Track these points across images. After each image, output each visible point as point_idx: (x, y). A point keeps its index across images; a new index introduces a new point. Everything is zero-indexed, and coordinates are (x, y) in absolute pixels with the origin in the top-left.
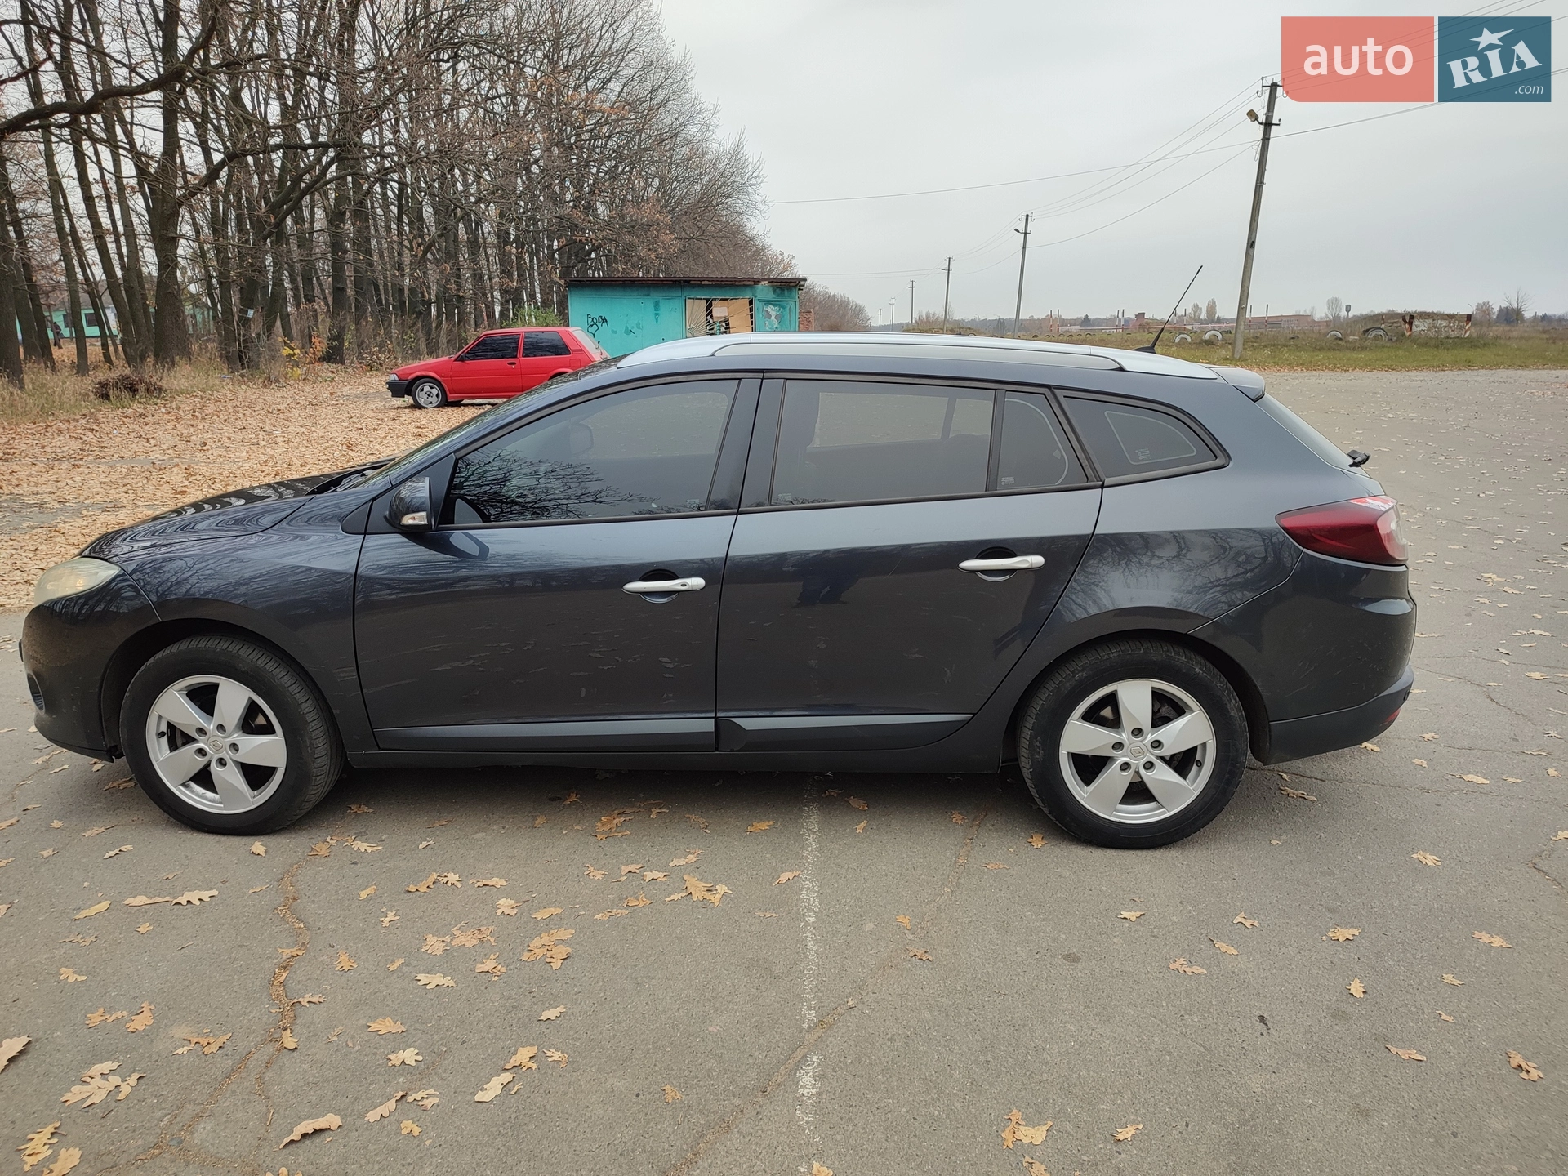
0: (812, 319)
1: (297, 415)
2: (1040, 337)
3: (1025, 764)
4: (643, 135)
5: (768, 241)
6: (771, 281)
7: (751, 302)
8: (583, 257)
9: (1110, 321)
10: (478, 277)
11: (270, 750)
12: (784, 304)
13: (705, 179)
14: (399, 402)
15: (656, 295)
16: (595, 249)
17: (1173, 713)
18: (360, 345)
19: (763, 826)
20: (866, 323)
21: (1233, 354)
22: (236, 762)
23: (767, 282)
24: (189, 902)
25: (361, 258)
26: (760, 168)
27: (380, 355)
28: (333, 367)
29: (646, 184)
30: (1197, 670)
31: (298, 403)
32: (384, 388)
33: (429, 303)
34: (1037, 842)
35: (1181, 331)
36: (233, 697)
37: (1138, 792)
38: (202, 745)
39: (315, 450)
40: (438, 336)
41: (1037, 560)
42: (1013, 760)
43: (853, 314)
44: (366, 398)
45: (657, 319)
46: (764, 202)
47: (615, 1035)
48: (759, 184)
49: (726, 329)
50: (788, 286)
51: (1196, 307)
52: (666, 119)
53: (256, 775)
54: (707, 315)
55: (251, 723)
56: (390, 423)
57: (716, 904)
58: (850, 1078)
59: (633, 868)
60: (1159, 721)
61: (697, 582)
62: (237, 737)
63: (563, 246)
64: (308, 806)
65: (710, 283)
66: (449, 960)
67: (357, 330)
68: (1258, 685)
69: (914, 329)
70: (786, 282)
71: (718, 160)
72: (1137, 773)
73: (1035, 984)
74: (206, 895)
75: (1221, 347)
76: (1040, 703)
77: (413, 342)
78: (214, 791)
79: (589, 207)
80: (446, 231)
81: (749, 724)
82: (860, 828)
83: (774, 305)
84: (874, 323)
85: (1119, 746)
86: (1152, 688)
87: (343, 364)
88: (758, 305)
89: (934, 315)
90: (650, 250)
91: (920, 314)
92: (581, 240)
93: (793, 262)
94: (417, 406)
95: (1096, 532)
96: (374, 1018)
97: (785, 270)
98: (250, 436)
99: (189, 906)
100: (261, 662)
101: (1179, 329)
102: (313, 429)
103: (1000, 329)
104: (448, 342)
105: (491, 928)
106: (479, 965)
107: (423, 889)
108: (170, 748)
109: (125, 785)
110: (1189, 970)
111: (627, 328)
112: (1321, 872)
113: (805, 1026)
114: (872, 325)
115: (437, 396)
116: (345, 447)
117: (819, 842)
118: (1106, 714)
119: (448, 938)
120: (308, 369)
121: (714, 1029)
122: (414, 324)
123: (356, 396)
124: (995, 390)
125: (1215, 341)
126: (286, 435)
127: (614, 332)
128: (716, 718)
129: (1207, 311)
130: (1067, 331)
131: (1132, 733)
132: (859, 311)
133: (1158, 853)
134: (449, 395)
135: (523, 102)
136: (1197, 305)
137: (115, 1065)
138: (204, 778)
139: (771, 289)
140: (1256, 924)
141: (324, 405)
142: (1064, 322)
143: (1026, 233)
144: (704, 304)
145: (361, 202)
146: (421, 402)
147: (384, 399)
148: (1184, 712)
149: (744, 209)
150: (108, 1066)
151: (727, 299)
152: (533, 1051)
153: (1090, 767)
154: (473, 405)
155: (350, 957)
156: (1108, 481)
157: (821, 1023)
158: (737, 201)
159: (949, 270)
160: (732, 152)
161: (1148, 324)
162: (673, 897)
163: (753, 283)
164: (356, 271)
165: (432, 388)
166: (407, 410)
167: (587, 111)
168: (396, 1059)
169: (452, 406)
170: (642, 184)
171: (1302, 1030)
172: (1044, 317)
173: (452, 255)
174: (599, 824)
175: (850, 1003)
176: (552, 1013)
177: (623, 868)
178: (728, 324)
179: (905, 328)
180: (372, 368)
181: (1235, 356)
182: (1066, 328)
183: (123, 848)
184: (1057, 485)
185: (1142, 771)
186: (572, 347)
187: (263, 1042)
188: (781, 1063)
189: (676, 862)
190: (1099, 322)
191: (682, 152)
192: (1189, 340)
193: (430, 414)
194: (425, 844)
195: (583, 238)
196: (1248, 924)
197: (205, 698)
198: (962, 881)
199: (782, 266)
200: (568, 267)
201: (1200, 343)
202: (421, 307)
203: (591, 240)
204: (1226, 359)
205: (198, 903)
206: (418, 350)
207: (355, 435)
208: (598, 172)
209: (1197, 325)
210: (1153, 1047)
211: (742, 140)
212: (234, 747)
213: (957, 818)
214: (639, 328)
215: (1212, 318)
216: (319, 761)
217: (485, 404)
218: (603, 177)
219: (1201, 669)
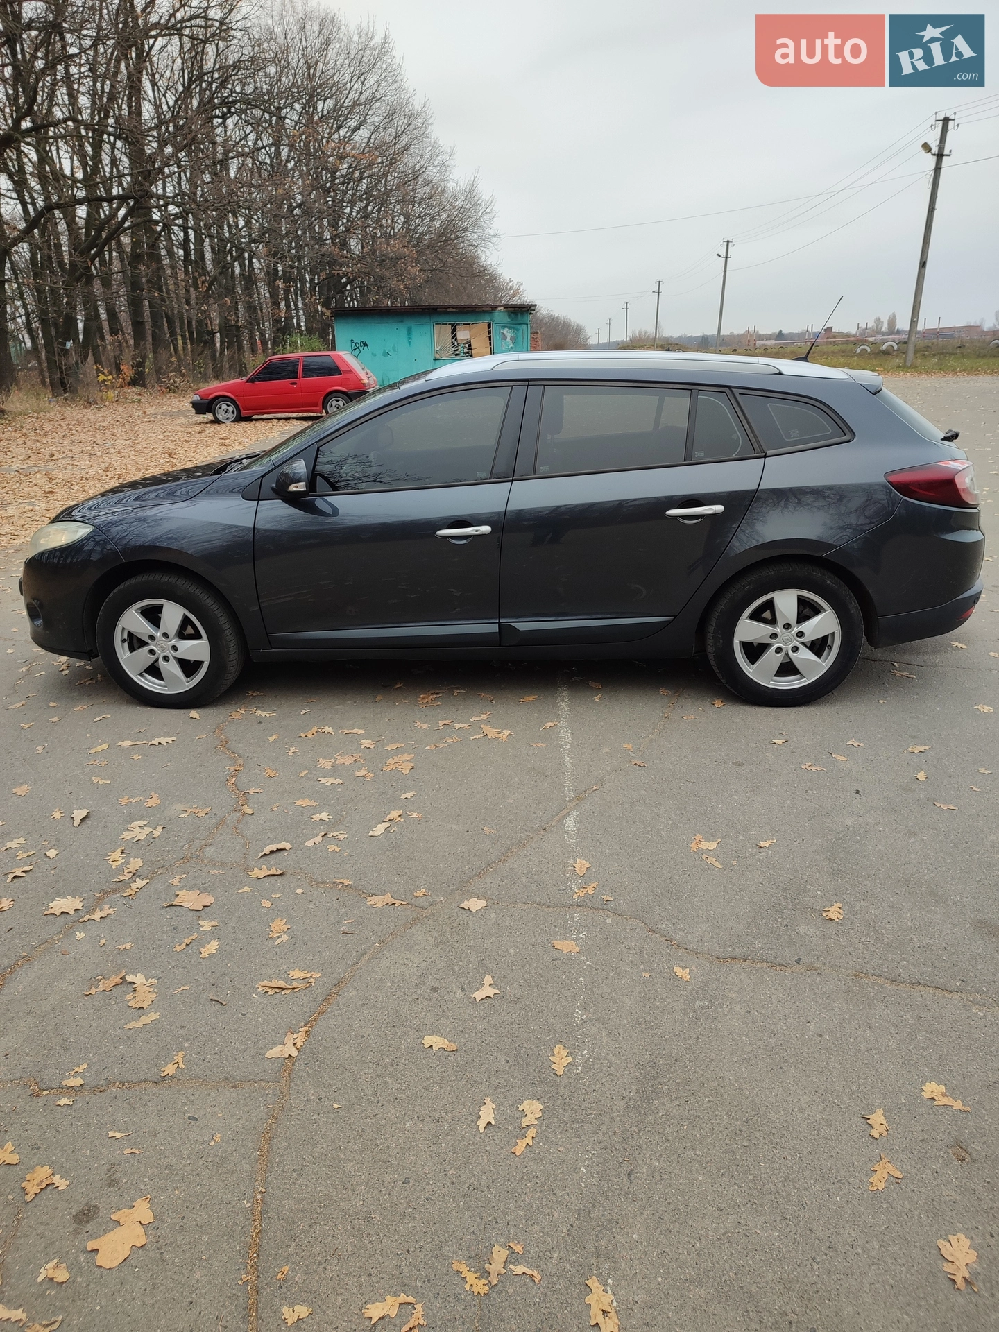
0: (539, 339)
1: (119, 430)
2: (739, 351)
3: (710, 650)
4: (389, 178)
5: (500, 270)
6: (506, 306)
7: (489, 326)
8: (341, 290)
9: (800, 336)
10: (252, 309)
11: (198, 649)
12: (518, 327)
13: (444, 216)
14: (201, 418)
15: (409, 322)
16: (350, 282)
17: (812, 613)
18: (158, 371)
19: (531, 698)
20: (586, 341)
21: (905, 362)
22: (175, 658)
23: (502, 308)
24: (160, 743)
25: (157, 295)
26: (492, 204)
27: (176, 379)
28: (137, 390)
29: (392, 221)
30: (828, 582)
31: (117, 421)
32: (188, 406)
33: (213, 334)
34: (718, 704)
35: (863, 342)
36: (173, 614)
37: (787, 669)
38: (152, 647)
39: (144, 459)
40: (222, 362)
41: (719, 508)
42: (702, 650)
43: (575, 333)
44: (171, 416)
45: (410, 343)
46: (496, 235)
47: (449, 805)
48: (492, 219)
49: (468, 349)
50: (521, 311)
51: (878, 321)
52: (410, 160)
53: (189, 667)
54: (452, 338)
55: (185, 631)
56: (198, 436)
57: (504, 740)
58: (597, 822)
59: (447, 722)
60: (802, 618)
61: (486, 529)
62: (175, 642)
63: (324, 280)
64: (224, 688)
65: (454, 310)
66: (336, 771)
67: (155, 358)
68: (870, 591)
69: (628, 346)
70: (519, 308)
71: (456, 198)
72: (787, 654)
73: (713, 777)
74: (170, 740)
75: (897, 356)
76: (720, 608)
77: (202, 367)
78: (162, 679)
79: (345, 245)
80: (224, 268)
81: (523, 626)
82: (597, 699)
83: (509, 328)
84: (593, 341)
85: (774, 636)
86: (798, 595)
87: (146, 387)
88: (495, 328)
89: (646, 333)
90: (398, 281)
91: (634, 334)
92: (338, 274)
93: (522, 288)
94: (216, 421)
95: (760, 488)
96: (298, 799)
97: (514, 295)
98: (87, 448)
99: (160, 746)
100: (192, 589)
101: (862, 341)
102: (136, 441)
103: (703, 344)
104: (231, 367)
105: (360, 755)
106: (356, 773)
107: (309, 736)
108: (130, 650)
109: (90, 682)
110: (814, 769)
111: (384, 351)
112: (910, 717)
113: (567, 799)
114: (592, 343)
115: (233, 412)
116: (166, 455)
117: (569, 707)
118: (766, 614)
119: (333, 760)
120: (119, 393)
121: (510, 801)
122: (203, 352)
123: (163, 414)
124: (691, 390)
125: (891, 351)
126: (116, 447)
127: (374, 355)
128: (499, 623)
129: (888, 324)
130: (763, 345)
131: (784, 627)
132: (579, 331)
133: (800, 709)
134: (243, 412)
135: (285, 152)
136: (879, 319)
137: (145, 823)
138: (154, 671)
139: (506, 314)
140: (862, 745)
141: (139, 422)
142: (761, 337)
143: (727, 258)
144: (449, 328)
145: (153, 245)
146: (220, 417)
147: (186, 416)
148: (820, 612)
149: (479, 242)
150: (141, 823)
151: (469, 324)
152: (400, 812)
153: (754, 651)
154: (262, 419)
155: (273, 770)
156: (769, 453)
157: (577, 797)
158: (472, 235)
159: (659, 293)
160: (468, 190)
161: (835, 337)
162: (475, 737)
163: (491, 309)
164: (151, 306)
165: (228, 405)
166: (209, 425)
167: (341, 157)
168: (317, 817)
169: (245, 421)
170: (389, 221)
171: (882, 796)
172: (743, 333)
173: (230, 290)
174: (419, 699)
175: (595, 788)
176: (408, 795)
177: (440, 722)
178: (470, 346)
179: (621, 345)
180: (170, 390)
181: (907, 364)
182: (763, 342)
183: (104, 716)
184: (734, 456)
185: (791, 653)
186: (343, 368)
187: (231, 811)
188: (553, 816)
189: (474, 719)
190: (791, 336)
191: (422, 192)
192: (869, 350)
193: (228, 428)
194: (304, 712)
195: (341, 272)
196: (856, 745)
197: (153, 615)
198: (667, 726)
199: (512, 292)
200: (328, 298)
201: (878, 353)
202: (207, 337)
203: (348, 273)
204: (899, 367)
205: (165, 744)
206: (206, 374)
207: (172, 446)
208: (351, 211)
209: (879, 337)
210: (786, 806)
211: (476, 180)
212: (175, 648)
213: (664, 692)
214: (394, 350)
215: (892, 330)
216: (231, 656)
217: (272, 419)
218: (356, 217)
219: (831, 581)
